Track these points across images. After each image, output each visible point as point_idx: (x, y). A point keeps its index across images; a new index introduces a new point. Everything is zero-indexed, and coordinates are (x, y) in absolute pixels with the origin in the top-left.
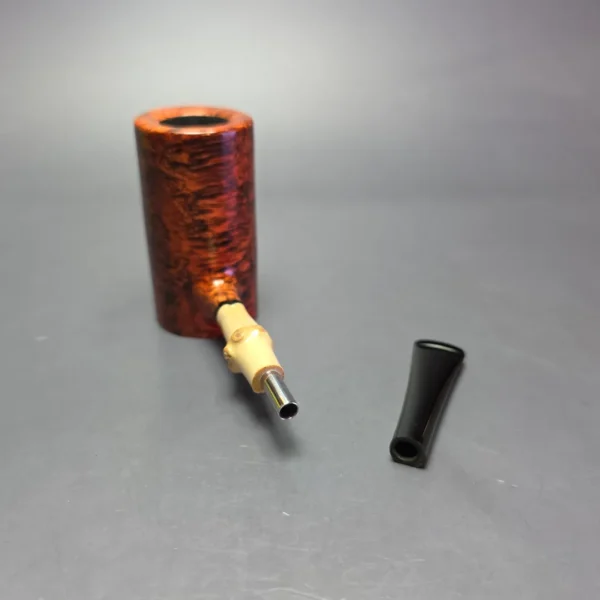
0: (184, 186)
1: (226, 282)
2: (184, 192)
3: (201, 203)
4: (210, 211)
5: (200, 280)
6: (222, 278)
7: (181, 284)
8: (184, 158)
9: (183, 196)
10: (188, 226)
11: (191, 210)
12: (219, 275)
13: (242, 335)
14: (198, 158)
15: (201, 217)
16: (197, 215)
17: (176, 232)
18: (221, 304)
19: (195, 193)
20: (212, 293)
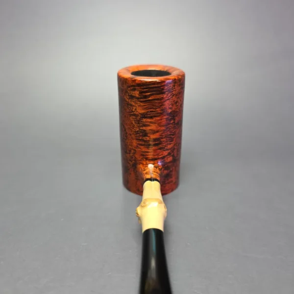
0: (136, 109)
1: (155, 167)
2: (136, 113)
3: (144, 120)
4: (149, 126)
5: (141, 163)
6: (153, 164)
7: (131, 163)
8: (136, 93)
9: (134, 115)
10: (137, 133)
11: (139, 123)
12: (152, 162)
13: (147, 203)
14: (144, 94)
15: (144, 128)
16: (142, 126)
17: (130, 135)
18: (147, 179)
19: (141, 114)
20: (145, 172)
